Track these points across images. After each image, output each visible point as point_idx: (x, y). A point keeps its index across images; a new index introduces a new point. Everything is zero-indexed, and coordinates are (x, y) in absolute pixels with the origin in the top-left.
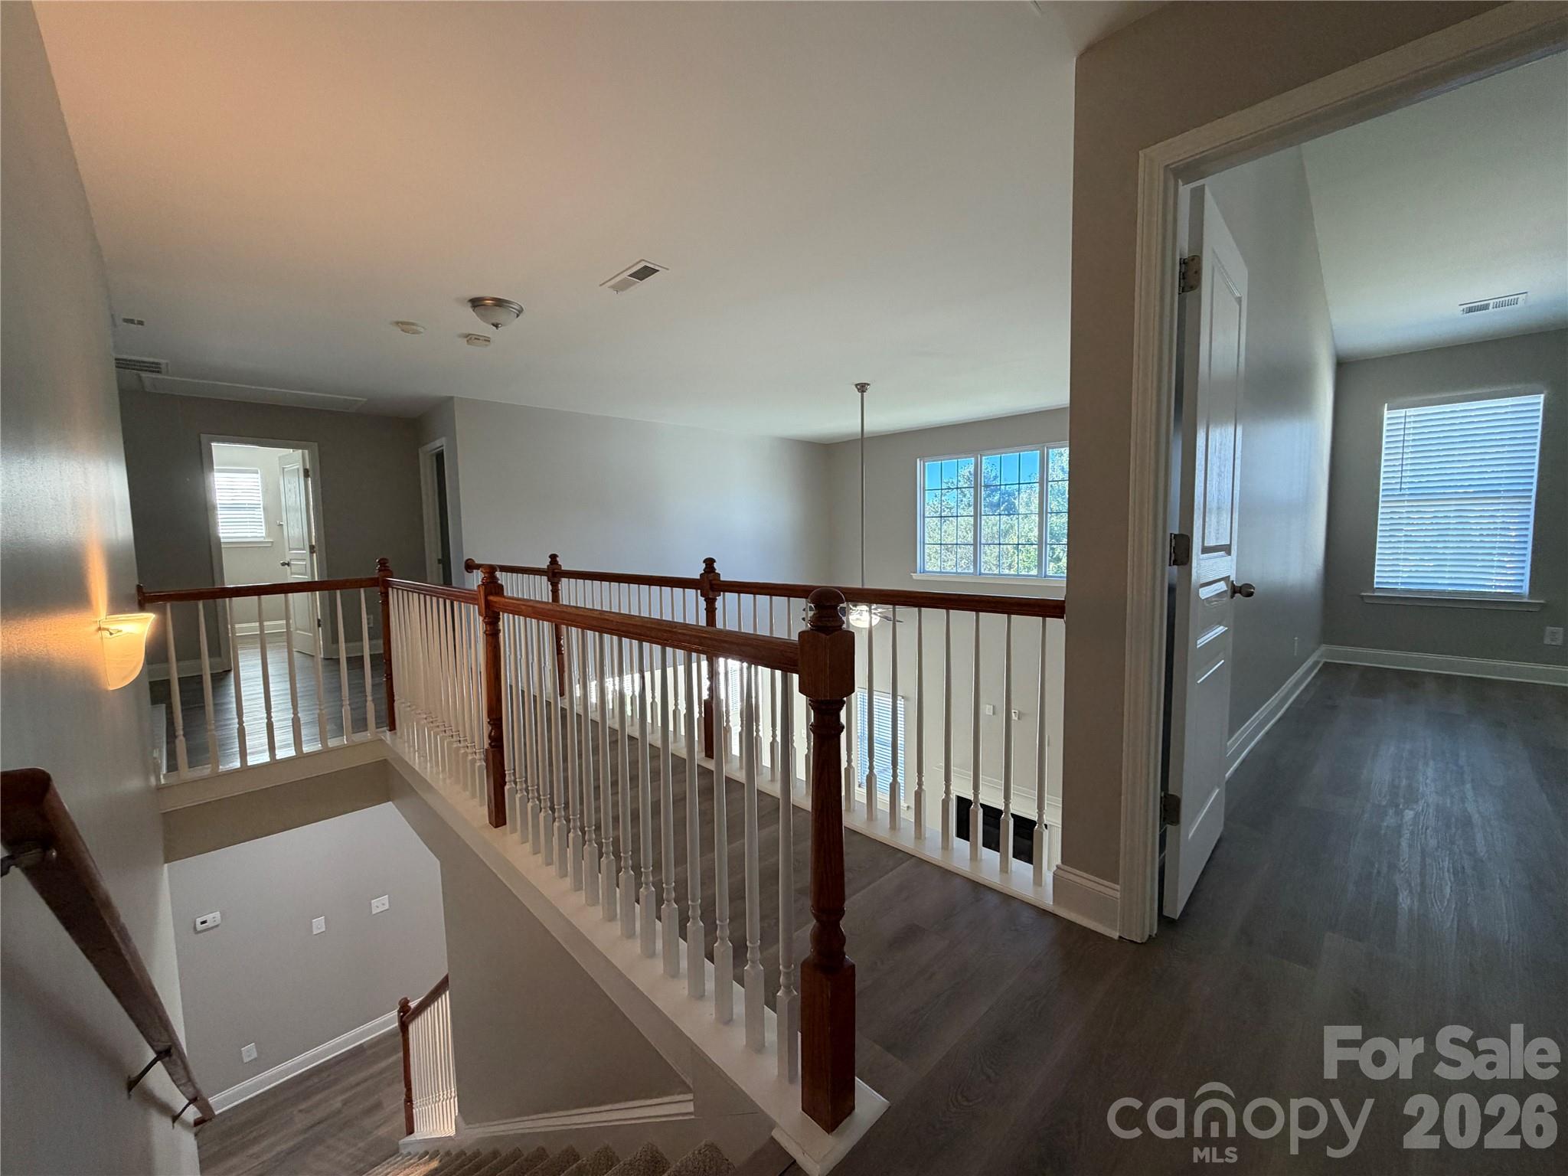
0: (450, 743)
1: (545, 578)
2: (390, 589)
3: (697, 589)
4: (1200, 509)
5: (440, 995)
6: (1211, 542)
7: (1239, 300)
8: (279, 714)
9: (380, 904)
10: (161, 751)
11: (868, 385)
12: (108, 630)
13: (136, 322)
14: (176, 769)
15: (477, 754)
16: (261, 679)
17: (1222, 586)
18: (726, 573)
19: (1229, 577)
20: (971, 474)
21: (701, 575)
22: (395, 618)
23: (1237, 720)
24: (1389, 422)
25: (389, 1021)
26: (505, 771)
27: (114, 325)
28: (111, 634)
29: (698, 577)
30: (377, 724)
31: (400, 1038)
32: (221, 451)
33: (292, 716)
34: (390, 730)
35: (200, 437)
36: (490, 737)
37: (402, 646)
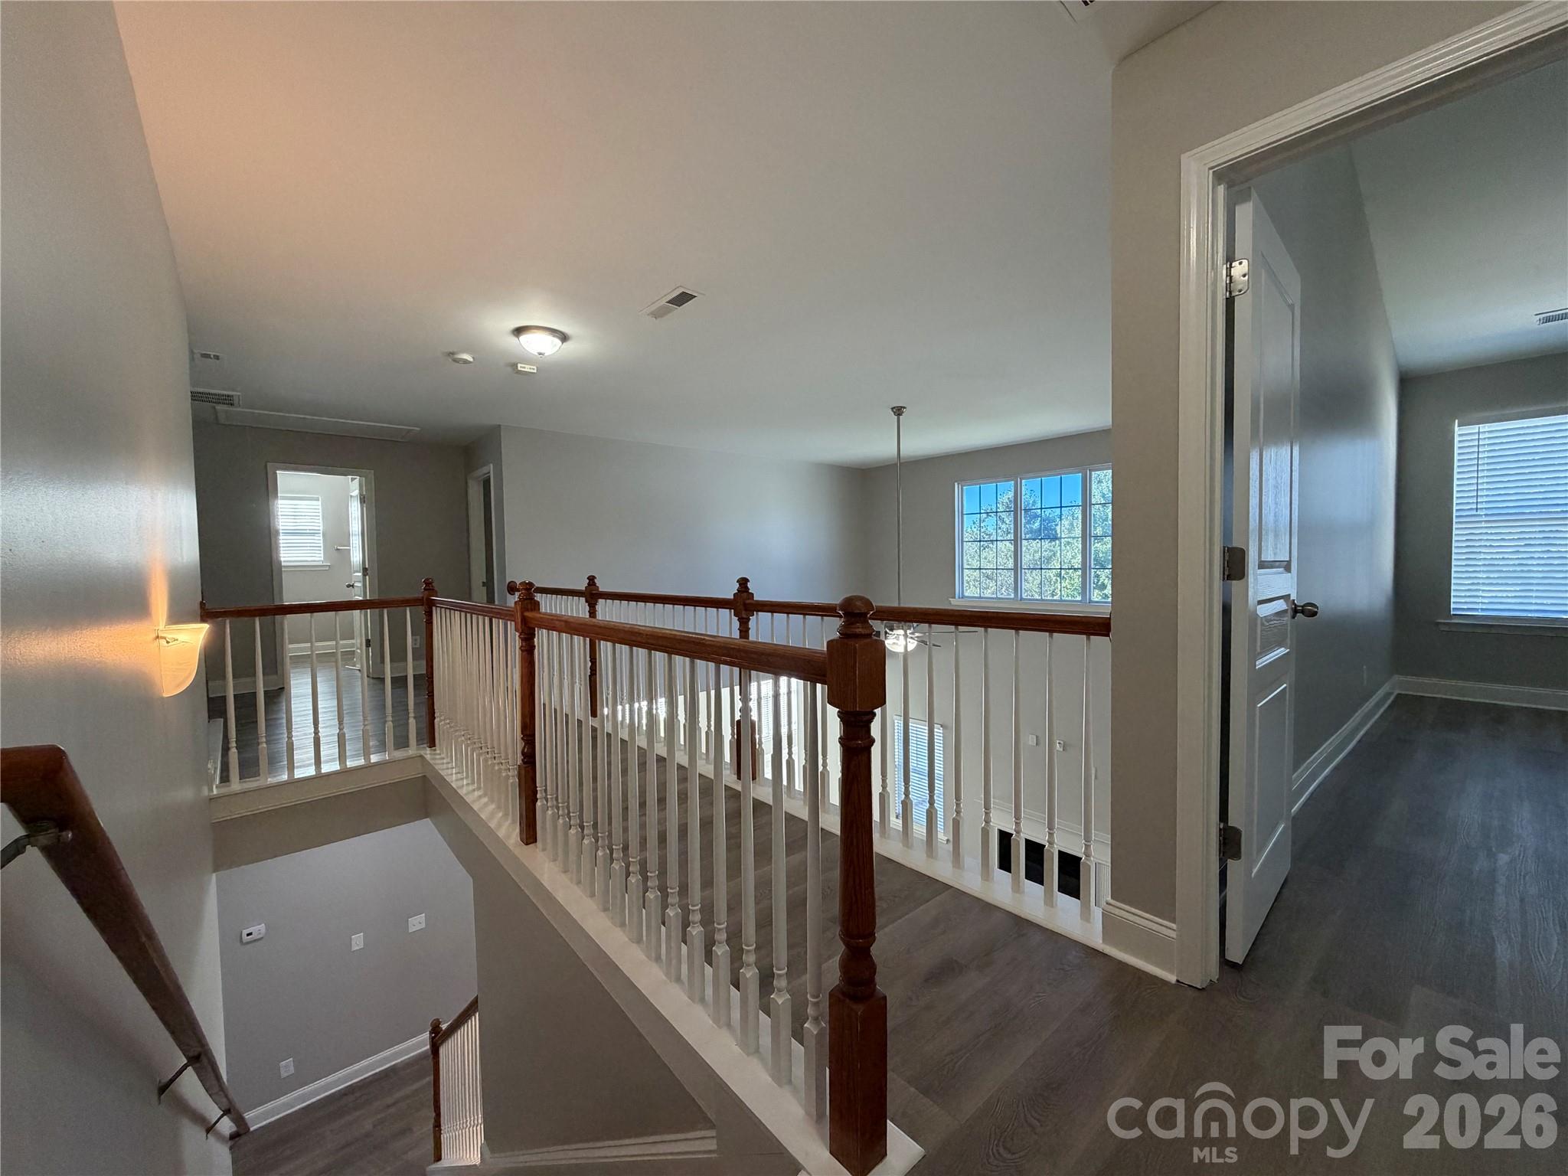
0: (486, 760)
1: (583, 599)
2: (434, 608)
3: (730, 609)
4: (1255, 521)
5: (469, 1016)
6: (1268, 556)
7: (1292, 307)
8: (328, 729)
9: (417, 923)
10: (215, 763)
11: (904, 408)
12: (165, 638)
13: (212, 356)
14: (228, 781)
15: (511, 771)
16: (311, 697)
17: (1281, 605)
18: (759, 594)
19: (1289, 595)
20: (1010, 501)
21: (734, 595)
22: (438, 635)
23: (1302, 753)
24: (1461, 439)
25: (422, 1042)
26: (536, 787)
27: (192, 359)
28: (168, 642)
29: (732, 597)
30: (417, 741)
31: (430, 1062)
32: (286, 479)
33: (338, 731)
34: (430, 747)
35: (266, 466)
36: (523, 753)
37: (444, 662)
